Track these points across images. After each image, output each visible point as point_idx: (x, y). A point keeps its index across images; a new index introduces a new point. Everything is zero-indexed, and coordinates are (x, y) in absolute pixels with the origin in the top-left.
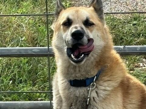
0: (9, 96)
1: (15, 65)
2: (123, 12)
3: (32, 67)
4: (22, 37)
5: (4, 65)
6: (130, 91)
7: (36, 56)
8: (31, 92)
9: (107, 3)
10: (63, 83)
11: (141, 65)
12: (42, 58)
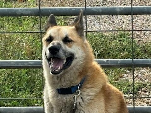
0: (10, 102)
1: (16, 75)
2: (111, 30)
3: (30, 77)
4: (22, 52)
5: (6, 76)
6: (111, 97)
7: (34, 68)
8: (29, 99)
9: (98, 22)
10: (52, 91)
11: (125, 75)
12: (39, 69)
